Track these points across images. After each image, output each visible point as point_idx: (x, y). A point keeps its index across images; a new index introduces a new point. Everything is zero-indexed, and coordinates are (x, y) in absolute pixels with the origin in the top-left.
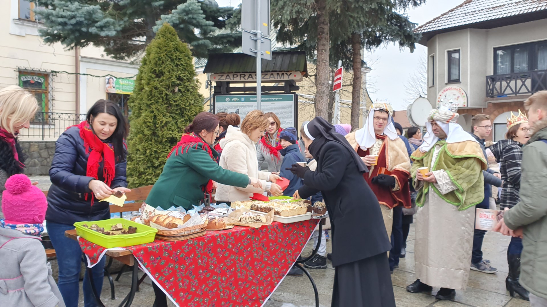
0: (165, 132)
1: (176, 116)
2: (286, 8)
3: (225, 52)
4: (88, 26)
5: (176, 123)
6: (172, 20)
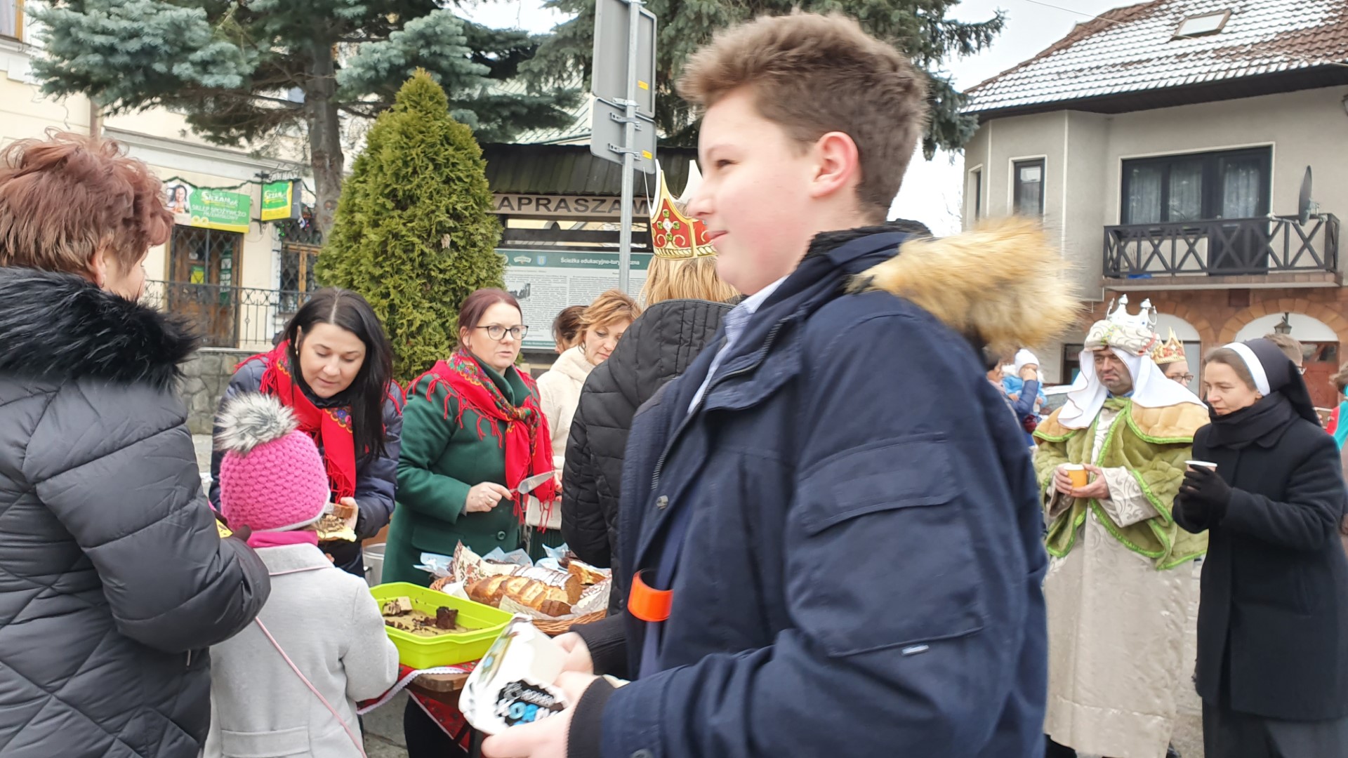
0: (418, 349)
1: (444, 309)
3: (498, 141)
4: (172, 58)
5: (443, 325)
6: (387, 55)
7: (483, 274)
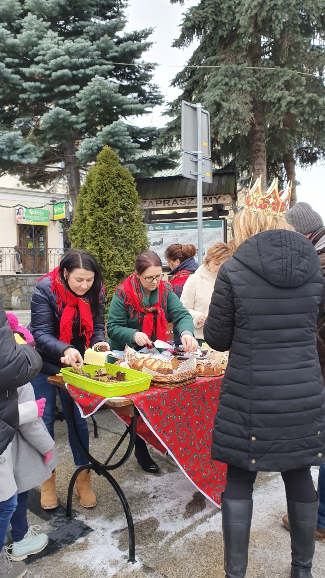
0: (112, 266)
1: (122, 249)
2: (222, 125)
3: (146, 177)
4: (9, 153)
5: (122, 256)
6: (96, 143)
7: (138, 233)
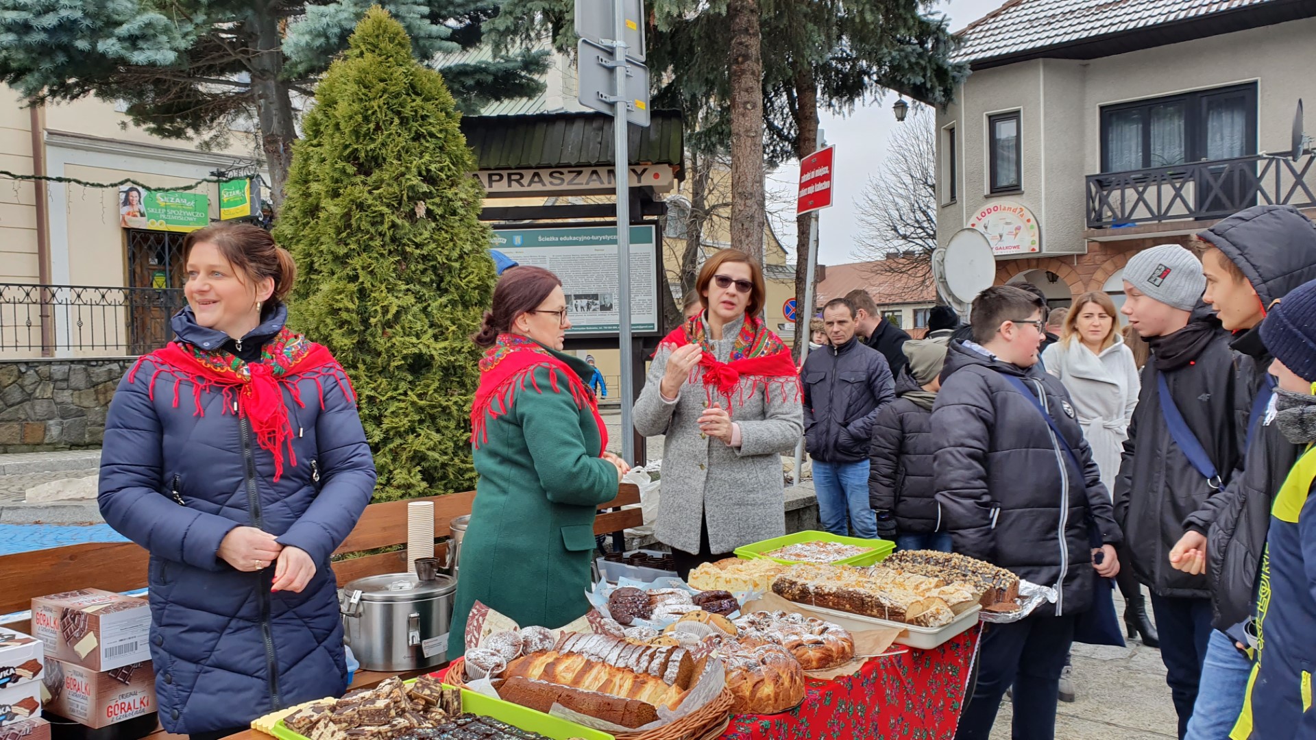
0: (397, 340)
1: (425, 291)
4: (95, 34)
5: (424, 310)
6: (337, 19)
7: (468, 247)
